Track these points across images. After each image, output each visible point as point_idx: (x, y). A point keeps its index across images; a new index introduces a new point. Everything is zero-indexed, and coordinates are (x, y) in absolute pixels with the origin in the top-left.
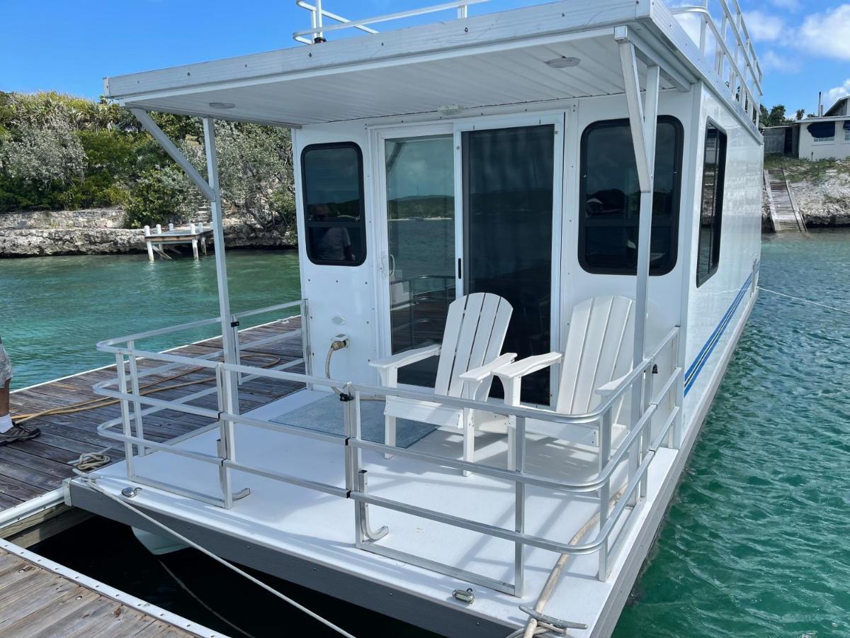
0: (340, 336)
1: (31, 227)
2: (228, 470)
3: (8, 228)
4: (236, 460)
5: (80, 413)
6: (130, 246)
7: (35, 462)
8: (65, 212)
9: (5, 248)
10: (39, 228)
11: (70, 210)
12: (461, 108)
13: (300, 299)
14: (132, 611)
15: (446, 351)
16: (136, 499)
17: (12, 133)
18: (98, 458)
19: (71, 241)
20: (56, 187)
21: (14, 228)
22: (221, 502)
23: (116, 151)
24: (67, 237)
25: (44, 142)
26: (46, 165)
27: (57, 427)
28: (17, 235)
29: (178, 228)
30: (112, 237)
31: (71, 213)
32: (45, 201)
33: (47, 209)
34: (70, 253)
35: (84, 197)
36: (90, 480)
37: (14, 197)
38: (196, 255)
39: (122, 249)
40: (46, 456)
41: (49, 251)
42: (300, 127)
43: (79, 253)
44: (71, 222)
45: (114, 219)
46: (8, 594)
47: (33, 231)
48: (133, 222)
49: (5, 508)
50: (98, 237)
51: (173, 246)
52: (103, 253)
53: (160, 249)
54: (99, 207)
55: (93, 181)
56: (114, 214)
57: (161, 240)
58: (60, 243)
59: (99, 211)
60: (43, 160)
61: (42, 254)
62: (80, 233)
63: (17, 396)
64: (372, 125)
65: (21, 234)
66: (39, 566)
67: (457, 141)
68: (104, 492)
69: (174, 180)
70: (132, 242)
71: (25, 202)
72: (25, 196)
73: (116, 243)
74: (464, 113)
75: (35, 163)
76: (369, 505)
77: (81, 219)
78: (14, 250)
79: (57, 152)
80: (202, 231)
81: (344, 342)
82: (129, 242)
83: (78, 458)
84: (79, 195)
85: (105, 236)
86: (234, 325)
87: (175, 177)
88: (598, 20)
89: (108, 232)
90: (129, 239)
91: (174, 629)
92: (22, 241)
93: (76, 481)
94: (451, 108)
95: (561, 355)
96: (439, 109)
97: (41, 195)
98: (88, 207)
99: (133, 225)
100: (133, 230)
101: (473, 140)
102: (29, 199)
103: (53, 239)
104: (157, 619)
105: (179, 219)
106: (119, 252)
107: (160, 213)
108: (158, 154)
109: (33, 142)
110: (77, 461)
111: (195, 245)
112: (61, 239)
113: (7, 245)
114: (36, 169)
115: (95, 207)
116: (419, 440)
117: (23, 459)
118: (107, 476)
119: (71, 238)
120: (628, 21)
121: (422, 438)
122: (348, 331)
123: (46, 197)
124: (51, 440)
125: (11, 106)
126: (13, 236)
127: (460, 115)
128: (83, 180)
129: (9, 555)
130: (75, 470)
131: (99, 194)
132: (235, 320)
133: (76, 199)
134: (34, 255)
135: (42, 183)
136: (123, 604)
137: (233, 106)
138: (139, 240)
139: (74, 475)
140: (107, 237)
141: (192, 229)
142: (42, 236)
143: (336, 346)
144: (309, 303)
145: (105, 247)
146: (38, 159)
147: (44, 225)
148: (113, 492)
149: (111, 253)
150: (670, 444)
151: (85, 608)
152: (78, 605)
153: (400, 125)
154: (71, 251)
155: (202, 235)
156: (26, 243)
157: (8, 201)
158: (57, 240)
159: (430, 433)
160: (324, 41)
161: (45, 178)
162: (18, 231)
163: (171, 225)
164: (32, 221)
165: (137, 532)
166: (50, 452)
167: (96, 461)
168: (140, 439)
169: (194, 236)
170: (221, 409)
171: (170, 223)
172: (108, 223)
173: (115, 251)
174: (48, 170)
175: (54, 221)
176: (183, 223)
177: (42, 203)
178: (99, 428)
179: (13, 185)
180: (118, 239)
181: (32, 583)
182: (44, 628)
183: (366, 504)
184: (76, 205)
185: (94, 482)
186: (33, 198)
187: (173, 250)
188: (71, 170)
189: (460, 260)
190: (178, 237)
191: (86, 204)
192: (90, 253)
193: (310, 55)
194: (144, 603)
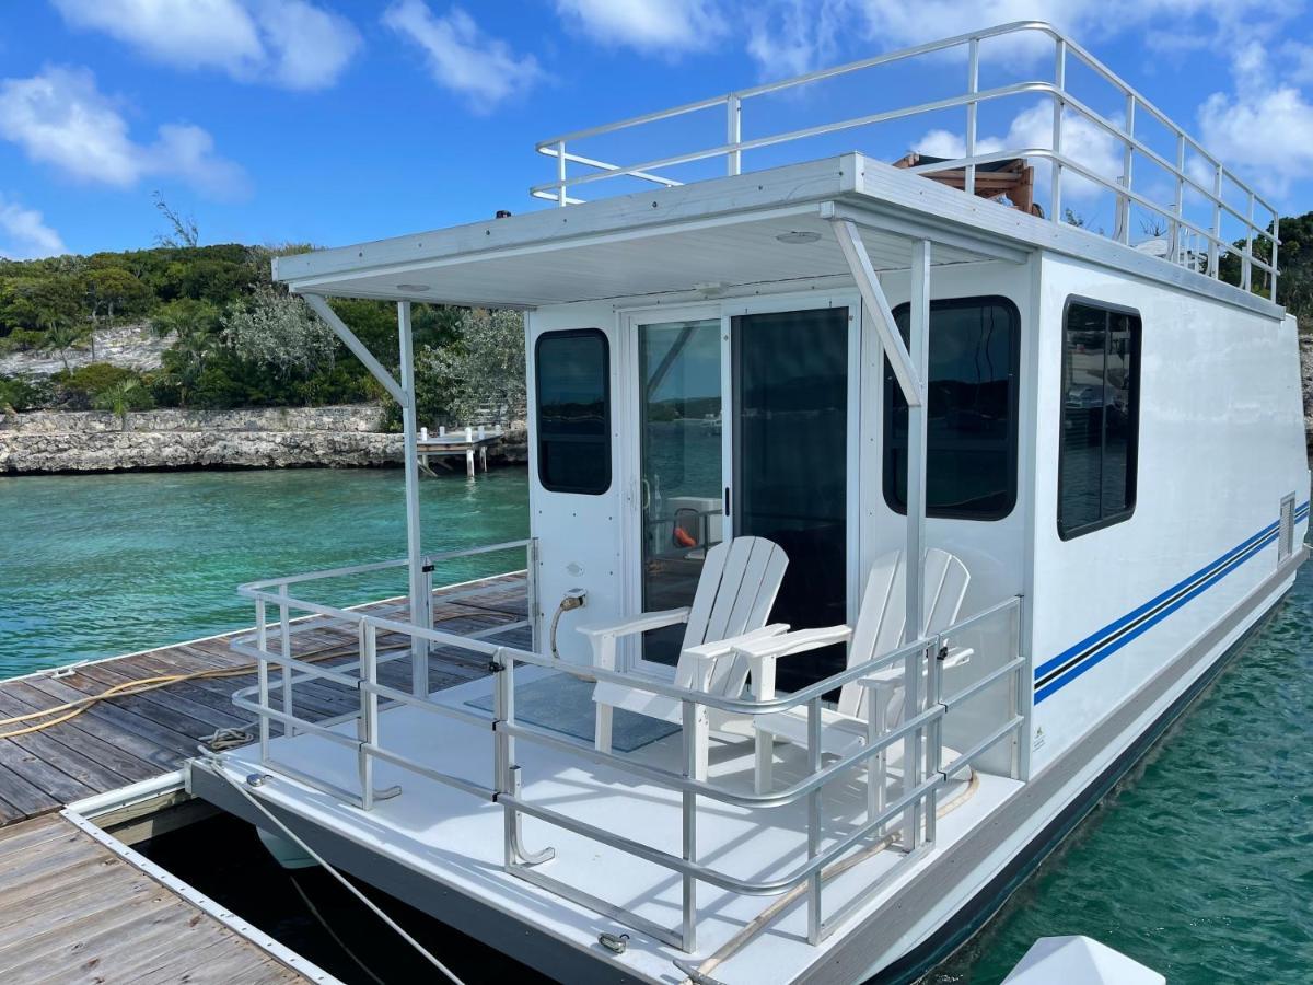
0: (575, 591)
1: (261, 429)
2: (369, 757)
3: (231, 430)
4: (379, 746)
5: (240, 679)
6: (386, 457)
7: (164, 736)
8: (306, 409)
9: (224, 457)
10: (271, 431)
11: (313, 406)
12: (727, 286)
13: (529, 538)
14: (211, 922)
15: (695, 616)
16: (263, 790)
17: (247, 302)
18: (238, 736)
19: (311, 448)
20: (297, 374)
21: (239, 430)
22: (356, 799)
23: (378, 326)
24: (306, 443)
25: (285, 313)
26: (286, 345)
27: (206, 693)
28: (242, 439)
29: (453, 433)
30: (363, 445)
31: (313, 411)
32: (282, 393)
33: (284, 405)
34: (307, 466)
35: (332, 389)
36: (214, 762)
37: (242, 388)
38: (472, 471)
39: (375, 461)
40: (180, 729)
41: (281, 462)
42: (535, 309)
43: (320, 465)
44: (312, 423)
45: (368, 419)
46: (81, 888)
47: (264, 435)
48: (392, 424)
49: (109, 789)
50: (345, 444)
51: (443, 459)
52: (350, 466)
53: (425, 462)
54: (351, 403)
55: (346, 367)
56: (369, 412)
57: (425, 449)
58: (297, 450)
59: (349, 408)
60: (283, 340)
61: (272, 466)
62: (322, 438)
63: (173, 653)
64: (621, 307)
65: (247, 439)
66: (125, 859)
67: (726, 330)
68: (227, 778)
69: (449, 366)
70: (388, 450)
71: (255, 395)
72: (257, 386)
73: (367, 453)
74: (732, 291)
75: (272, 343)
76: (523, 814)
77: (326, 419)
78: (236, 459)
79: (299, 330)
80: (482, 438)
81: (580, 599)
82: (384, 451)
83: (213, 733)
84: (326, 386)
85: (353, 443)
86: (426, 569)
87: (450, 362)
88: (799, 194)
89: (358, 438)
90: (386, 447)
91: (251, 946)
92: (247, 447)
93: (200, 763)
94: (711, 285)
95: (850, 630)
96: (696, 287)
97: (278, 385)
98: (336, 403)
99: (392, 427)
100: (391, 435)
101: (746, 326)
102: (262, 391)
103: (287, 446)
104: (236, 933)
105: (454, 422)
106: (371, 466)
107: (429, 411)
108: (434, 329)
109: (270, 315)
110: (210, 737)
111: (470, 457)
112: (297, 446)
113: (228, 452)
114: (271, 351)
115: (346, 403)
116: (652, 742)
117: (152, 731)
118: (239, 759)
119: (311, 445)
120: (835, 196)
121: (658, 739)
122: (585, 584)
123: (284, 388)
124: (192, 710)
125: (251, 264)
126: (237, 441)
127: (726, 294)
128: (332, 366)
129: (95, 845)
130: (201, 748)
131: (353, 385)
132: (429, 564)
133: (322, 391)
134: (262, 468)
135: (279, 370)
136: (204, 912)
137: (428, 288)
138: (398, 449)
139: (198, 754)
140: (357, 444)
141: (469, 434)
142: (273, 441)
143: (567, 604)
144: (541, 544)
145: (353, 458)
146: (277, 337)
147: (277, 425)
148: (236, 778)
149: (361, 466)
150: (1014, 772)
151: (159, 913)
152: (152, 909)
153: (655, 307)
154: (310, 463)
155: (481, 443)
156: (253, 451)
157: (234, 394)
158: (293, 448)
159: (670, 734)
160: (509, 214)
161: (283, 363)
162: (244, 434)
163: (442, 429)
164: (264, 421)
165: (262, 834)
166: (187, 725)
167: (235, 739)
168: (287, 716)
169: (470, 444)
170: (363, 676)
171: (441, 425)
172: (358, 425)
173: (366, 463)
174: (288, 353)
175: (291, 421)
176: (459, 425)
177: (277, 397)
178: (235, 695)
179: (243, 371)
180: (371, 447)
181: (110, 879)
182: (105, 931)
183: (517, 812)
184: (321, 400)
185: (220, 765)
186: (266, 389)
187: (442, 463)
188: (317, 351)
189: (727, 490)
190: (447, 446)
191: (333, 399)
192: (333, 465)
193: (488, 233)
194: (228, 913)
